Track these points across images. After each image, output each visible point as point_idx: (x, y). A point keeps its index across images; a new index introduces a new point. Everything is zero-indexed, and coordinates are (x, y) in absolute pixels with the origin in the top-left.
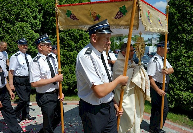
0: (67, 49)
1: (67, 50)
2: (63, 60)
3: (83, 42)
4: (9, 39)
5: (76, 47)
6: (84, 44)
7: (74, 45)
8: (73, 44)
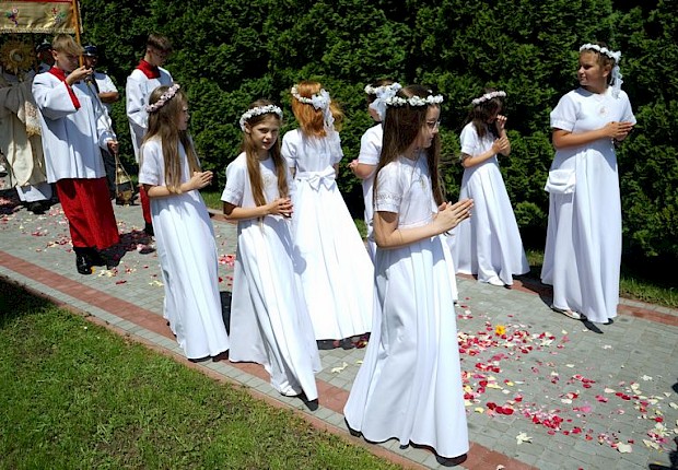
4: (489, 24)
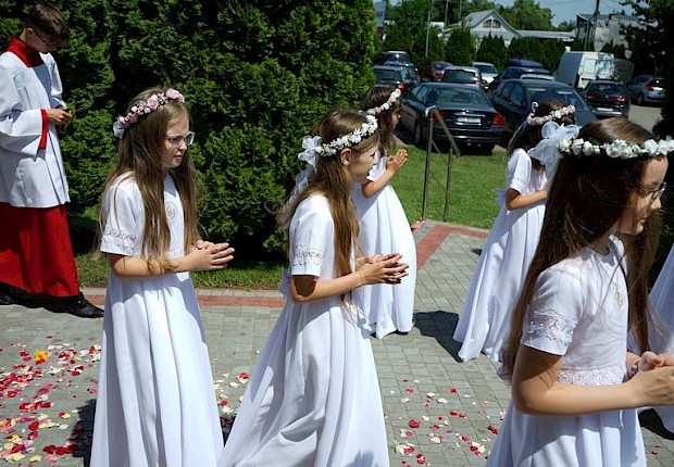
0: (232, 51)
1: (231, 56)
2: (215, 102)
3: (307, 15)
5: (277, 40)
6: (313, 29)
7: (266, 30)
8: (263, 26)
